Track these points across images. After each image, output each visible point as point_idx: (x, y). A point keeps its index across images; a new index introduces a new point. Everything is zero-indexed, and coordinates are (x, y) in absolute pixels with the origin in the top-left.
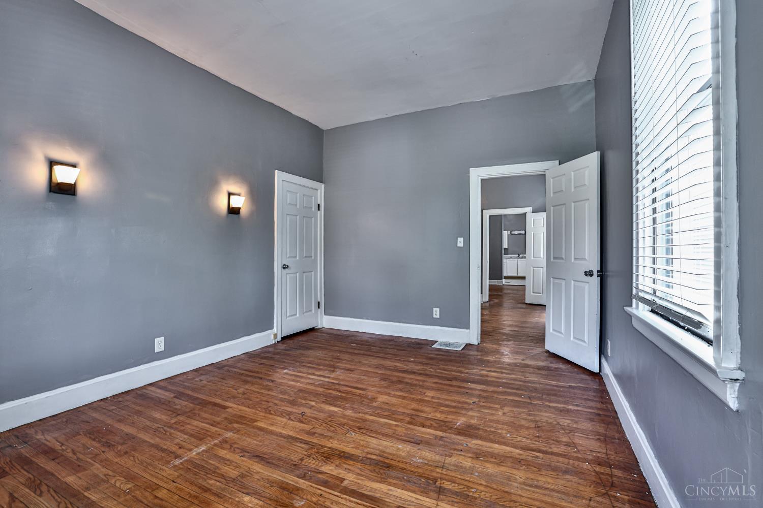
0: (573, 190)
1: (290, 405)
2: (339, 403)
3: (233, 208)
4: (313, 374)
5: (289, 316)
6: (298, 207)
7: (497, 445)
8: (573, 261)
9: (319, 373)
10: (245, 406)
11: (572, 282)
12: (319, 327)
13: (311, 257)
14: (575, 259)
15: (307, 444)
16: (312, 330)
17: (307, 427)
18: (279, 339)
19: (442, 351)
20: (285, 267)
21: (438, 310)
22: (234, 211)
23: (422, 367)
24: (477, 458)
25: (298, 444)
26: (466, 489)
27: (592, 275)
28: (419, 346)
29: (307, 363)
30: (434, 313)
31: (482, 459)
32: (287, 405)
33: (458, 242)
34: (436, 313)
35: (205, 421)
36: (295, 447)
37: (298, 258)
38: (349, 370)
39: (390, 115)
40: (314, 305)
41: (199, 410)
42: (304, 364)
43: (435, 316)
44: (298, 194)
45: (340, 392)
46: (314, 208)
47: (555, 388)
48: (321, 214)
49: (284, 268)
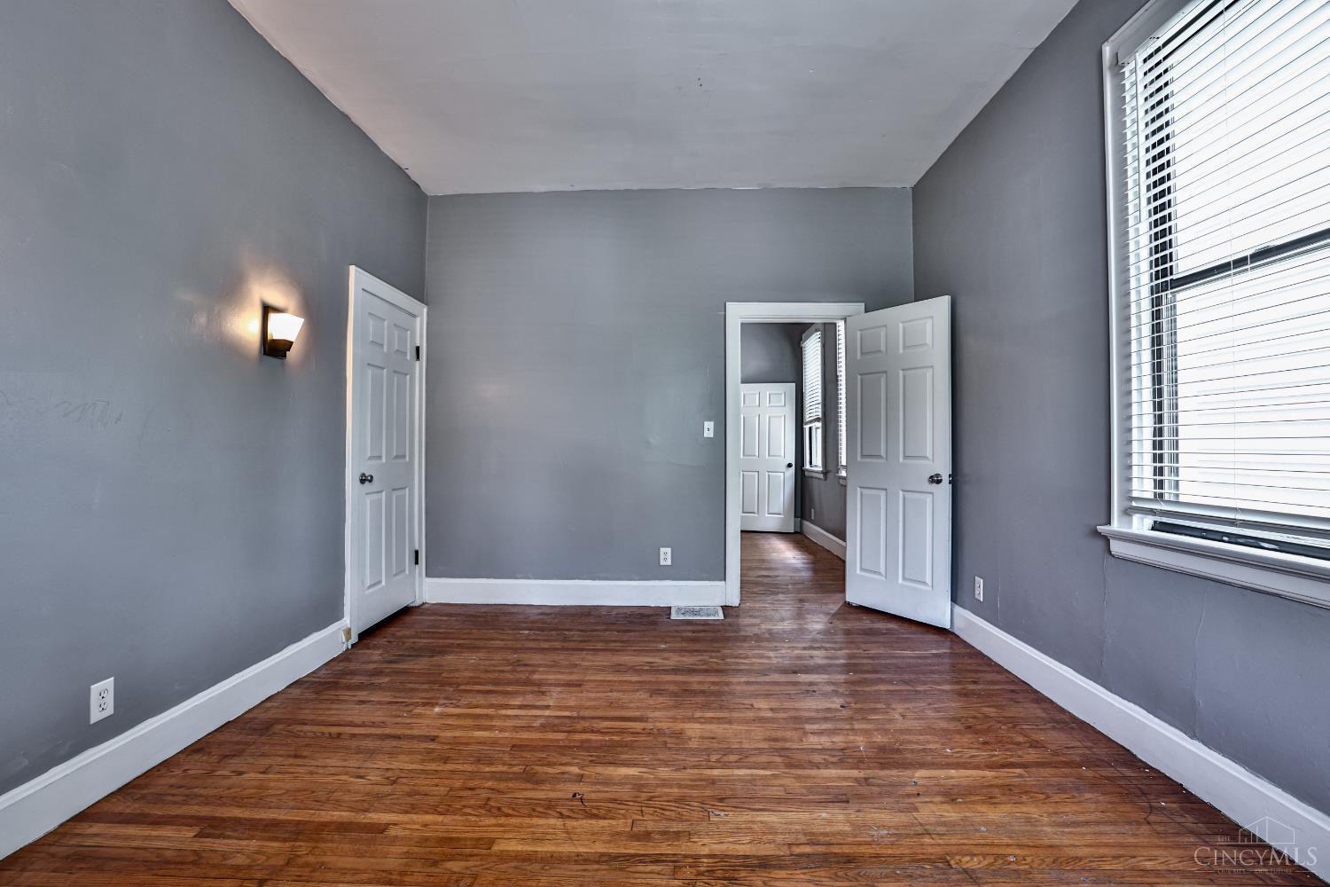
0: (901, 351)
1: (529, 786)
2: (623, 757)
3: (274, 341)
4: (507, 707)
5: (370, 587)
6: (385, 350)
7: (953, 771)
8: (901, 460)
9: (517, 702)
10: (427, 813)
11: (901, 493)
12: (418, 603)
13: (404, 456)
14: (906, 457)
15: (657, 861)
16: (406, 611)
17: (621, 825)
18: (354, 639)
19: (697, 624)
20: (364, 479)
21: (669, 550)
22: (274, 349)
23: (700, 658)
24: (953, 800)
25: (641, 868)
26: (1000, 862)
27: (939, 482)
28: (649, 621)
29: (467, 684)
30: (662, 557)
31: (960, 800)
32: (523, 786)
33: (706, 430)
34: (666, 556)
35: (358, 877)
36: (637, 875)
37: (384, 460)
38: (569, 684)
39: (578, 188)
40: (408, 558)
41: (310, 853)
42: (463, 687)
43: (662, 563)
44: (386, 323)
45: (599, 732)
46: (410, 355)
47: (920, 661)
48: (420, 368)
49: (362, 481)
